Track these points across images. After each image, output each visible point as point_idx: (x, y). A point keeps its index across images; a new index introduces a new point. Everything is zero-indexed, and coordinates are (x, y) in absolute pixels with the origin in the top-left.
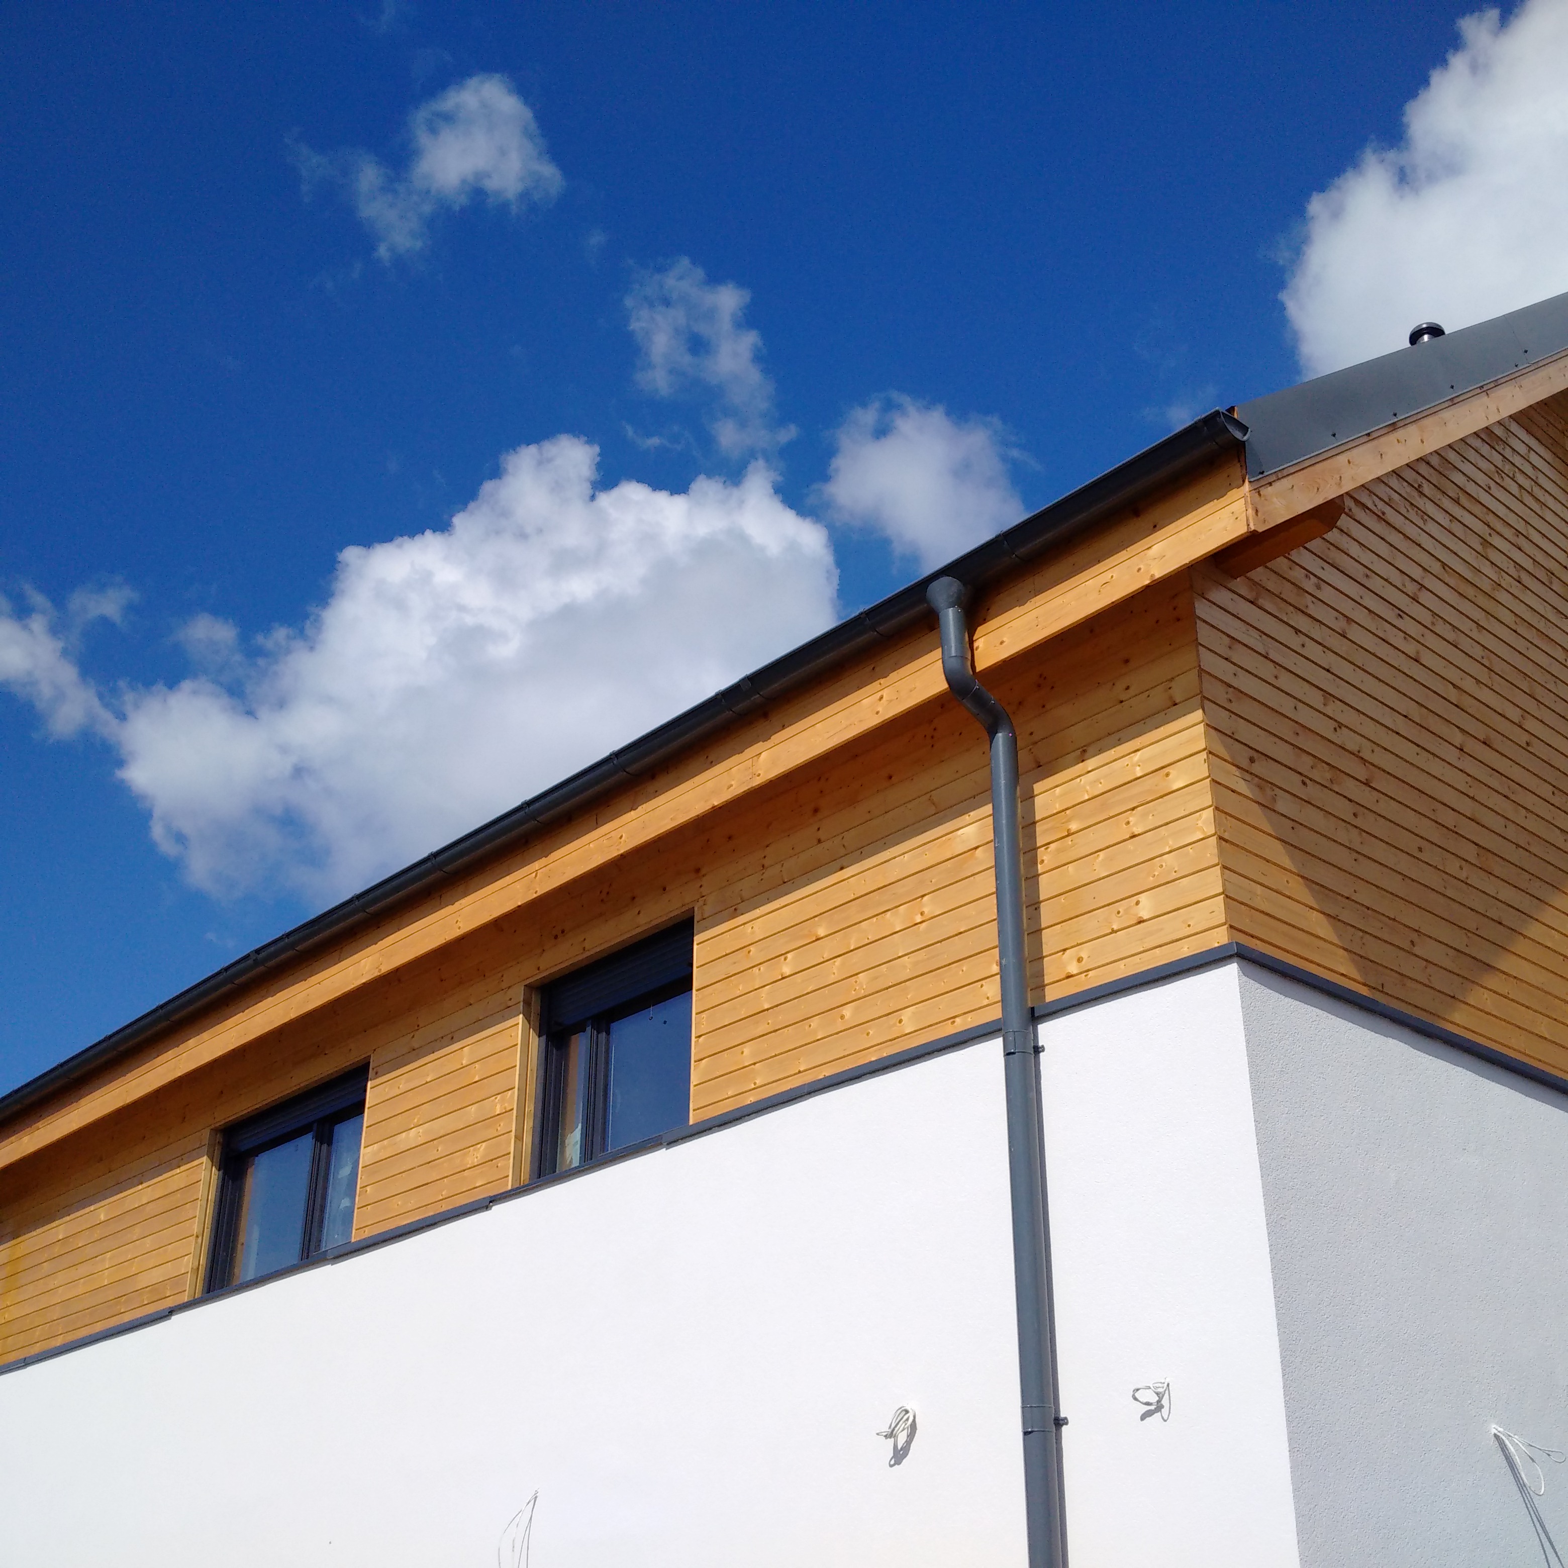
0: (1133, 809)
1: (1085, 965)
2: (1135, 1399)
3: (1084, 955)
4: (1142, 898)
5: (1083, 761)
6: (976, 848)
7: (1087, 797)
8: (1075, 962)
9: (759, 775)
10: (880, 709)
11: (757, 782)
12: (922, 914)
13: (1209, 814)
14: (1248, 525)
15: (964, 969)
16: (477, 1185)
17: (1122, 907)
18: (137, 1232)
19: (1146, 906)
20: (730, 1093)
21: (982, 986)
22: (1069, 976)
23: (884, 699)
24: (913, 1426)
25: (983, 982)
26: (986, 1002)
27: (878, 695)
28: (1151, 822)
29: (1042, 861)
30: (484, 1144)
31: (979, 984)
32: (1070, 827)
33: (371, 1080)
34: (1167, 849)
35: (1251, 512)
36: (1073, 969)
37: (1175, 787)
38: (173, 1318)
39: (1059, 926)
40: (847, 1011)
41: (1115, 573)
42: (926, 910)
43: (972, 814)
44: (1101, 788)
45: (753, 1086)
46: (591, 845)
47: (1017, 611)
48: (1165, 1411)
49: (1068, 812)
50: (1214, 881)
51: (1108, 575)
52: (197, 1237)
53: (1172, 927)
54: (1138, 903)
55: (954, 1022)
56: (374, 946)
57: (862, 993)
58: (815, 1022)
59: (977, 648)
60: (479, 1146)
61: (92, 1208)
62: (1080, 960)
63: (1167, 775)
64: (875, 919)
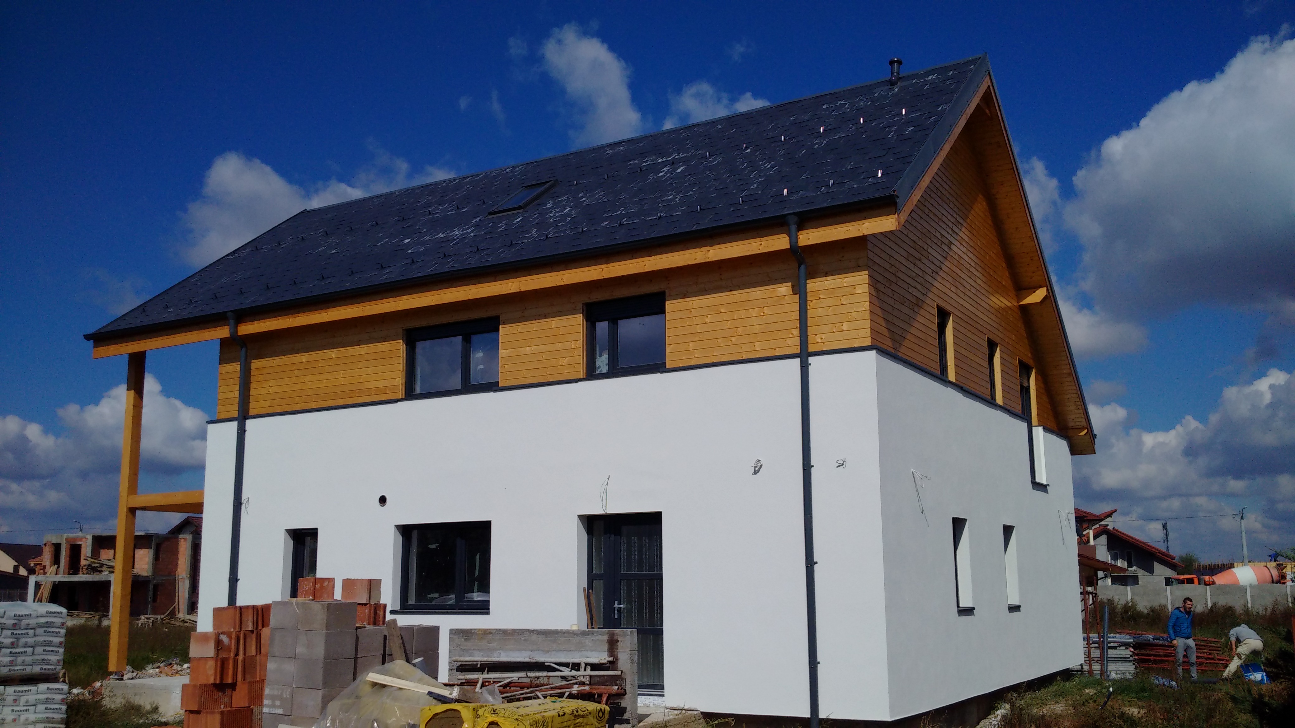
0: (842, 296)
1: (823, 341)
2: (837, 462)
3: (823, 337)
4: (844, 324)
5: (826, 276)
6: (785, 296)
7: (826, 288)
8: (820, 339)
9: (709, 258)
10: (760, 248)
11: (708, 260)
12: (764, 313)
13: (868, 303)
14: (896, 228)
15: (780, 334)
17: (837, 325)
19: (845, 327)
20: (684, 358)
21: (786, 340)
22: (817, 343)
23: (762, 245)
24: (761, 466)
26: (787, 345)
27: (760, 243)
28: (848, 302)
29: (810, 306)
30: (567, 358)
32: (820, 297)
33: (501, 325)
34: (853, 311)
35: (897, 223)
36: (819, 341)
37: (857, 293)
38: (399, 403)
39: (815, 327)
40: (733, 339)
41: (851, 228)
42: (765, 312)
43: (784, 284)
44: (831, 287)
45: (694, 357)
46: (630, 265)
47: (813, 230)
48: (844, 466)
49: (820, 291)
50: (868, 324)
51: (849, 228)
52: (402, 372)
53: (853, 334)
54: (842, 325)
55: (775, 350)
56: (515, 279)
57: (739, 334)
58: (720, 340)
59: (799, 238)
60: (564, 358)
62: (822, 339)
63: (855, 288)
64: (745, 311)
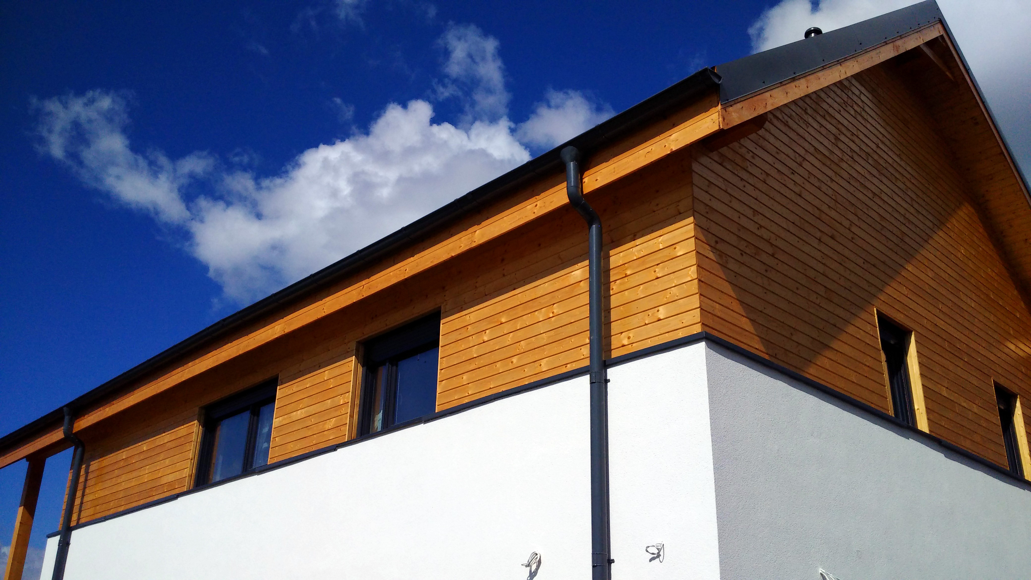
0: (658, 265)
1: (632, 340)
2: (647, 551)
3: (631, 335)
4: (661, 308)
5: (634, 240)
6: (581, 281)
7: (635, 258)
8: (627, 339)
9: (475, 242)
10: (535, 211)
11: (474, 245)
12: (553, 313)
13: (694, 268)
14: (719, 126)
15: (573, 340)
16: (330, 439)
17: (650, 312)
18: (162, 456)
19: (662, 313)
20: (456, 398)
21: (581, 349)
22: (623, 346)
23: (538, 206)
24: (540, 562)
25: (582, 347)
26: (582, 357)
27: (535, 204)
28: (666, 271)
29: (613, 289)
30: (334, 419)
31: (580, 348)
32: (627, 272)
33: (279, 386)
34: (674, 285)
35: (721, 119)
36: (625, 342)
37: (678, 255)
38: (179, 499)
39: (620, 321)
40: (515, 360)
41: (653, 147)
42: (555, 311)
43: (579, 264)
44: (642, 254)
45: (467, 395)
46: (391, 274)
47: (604, 164)
48: (661, 558)
49: (626, 265)
50: (695, 301)
51: (650, 148)
52: (192, 459)
53: (674, 323)
54: (658, 311)
55: (566, 367)
56: (282, 319)
57: (522, 351)
58: (498, 365)
59: (584, 182)
60: (332, 419)
61: (140, 444)
62: (629, 338)
63: (675, 248)
64: (530, 315)
